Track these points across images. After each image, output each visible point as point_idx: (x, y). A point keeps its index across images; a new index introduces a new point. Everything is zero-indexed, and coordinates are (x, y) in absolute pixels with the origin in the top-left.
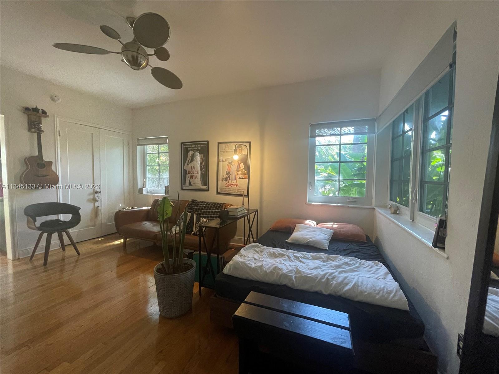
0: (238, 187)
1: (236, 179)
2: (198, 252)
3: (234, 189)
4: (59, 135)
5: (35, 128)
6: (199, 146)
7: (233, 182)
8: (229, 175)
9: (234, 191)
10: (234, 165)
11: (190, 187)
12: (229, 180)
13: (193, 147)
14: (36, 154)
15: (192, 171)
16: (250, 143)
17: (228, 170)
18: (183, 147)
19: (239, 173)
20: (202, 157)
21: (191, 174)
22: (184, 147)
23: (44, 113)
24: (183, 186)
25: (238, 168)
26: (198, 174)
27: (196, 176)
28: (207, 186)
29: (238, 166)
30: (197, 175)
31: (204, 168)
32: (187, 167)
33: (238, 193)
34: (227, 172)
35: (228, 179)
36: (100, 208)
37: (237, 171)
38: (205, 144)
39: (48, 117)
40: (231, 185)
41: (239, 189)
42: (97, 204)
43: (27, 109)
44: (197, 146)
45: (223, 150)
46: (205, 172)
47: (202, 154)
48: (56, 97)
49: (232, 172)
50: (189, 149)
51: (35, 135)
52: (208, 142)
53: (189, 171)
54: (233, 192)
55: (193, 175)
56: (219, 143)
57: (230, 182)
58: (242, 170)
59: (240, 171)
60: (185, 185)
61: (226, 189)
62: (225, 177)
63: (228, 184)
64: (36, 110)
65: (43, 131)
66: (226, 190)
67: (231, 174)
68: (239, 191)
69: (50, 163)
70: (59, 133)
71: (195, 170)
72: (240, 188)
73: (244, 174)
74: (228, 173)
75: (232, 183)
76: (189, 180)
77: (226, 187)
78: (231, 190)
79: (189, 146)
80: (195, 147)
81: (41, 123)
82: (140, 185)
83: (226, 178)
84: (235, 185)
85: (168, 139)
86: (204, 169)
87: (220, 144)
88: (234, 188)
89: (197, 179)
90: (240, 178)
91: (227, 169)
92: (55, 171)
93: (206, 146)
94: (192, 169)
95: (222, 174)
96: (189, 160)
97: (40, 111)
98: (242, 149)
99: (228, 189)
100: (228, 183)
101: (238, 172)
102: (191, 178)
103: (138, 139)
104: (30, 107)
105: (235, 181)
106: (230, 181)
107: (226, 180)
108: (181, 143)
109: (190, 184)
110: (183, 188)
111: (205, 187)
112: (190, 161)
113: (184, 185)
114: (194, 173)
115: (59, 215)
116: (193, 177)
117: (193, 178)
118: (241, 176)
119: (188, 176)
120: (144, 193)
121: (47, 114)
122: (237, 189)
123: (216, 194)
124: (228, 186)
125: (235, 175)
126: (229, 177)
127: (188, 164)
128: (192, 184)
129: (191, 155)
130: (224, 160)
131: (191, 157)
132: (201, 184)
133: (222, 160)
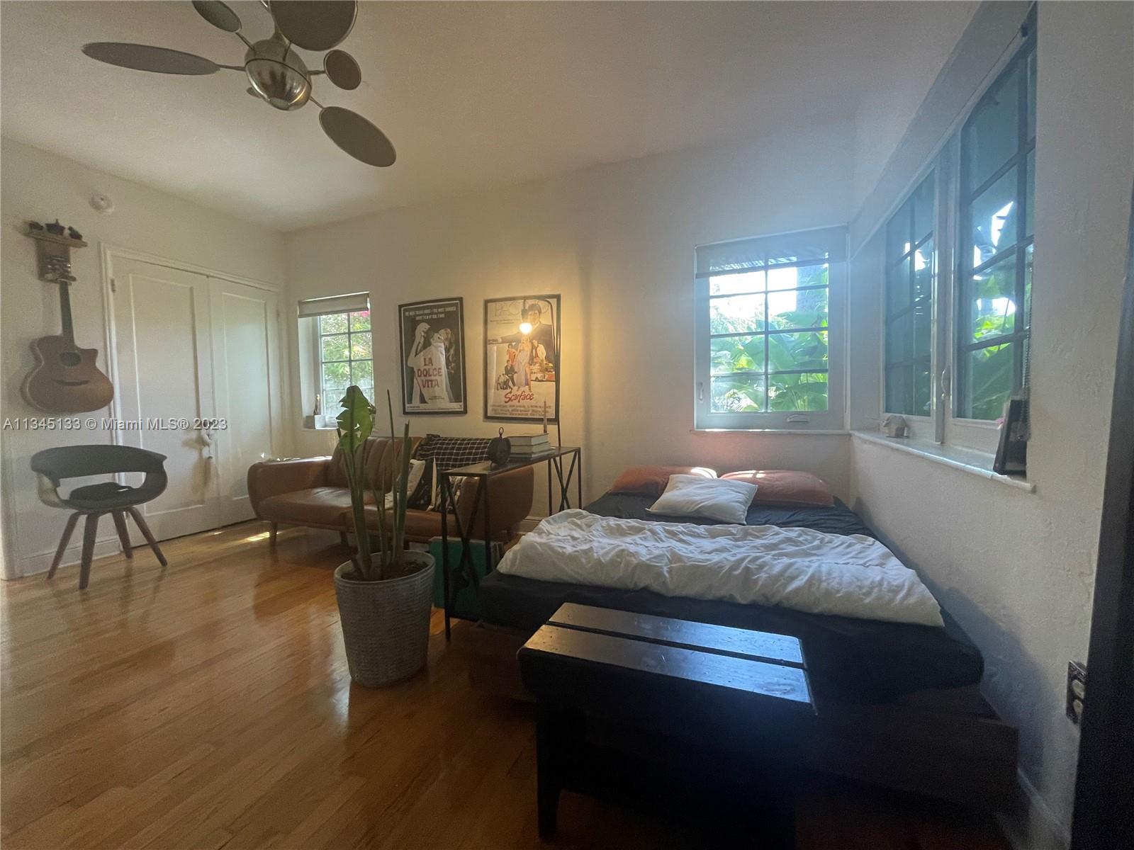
0: (533, 402)
1: (527, 384)
2: (441, 538)
3: (524, 407)
4: (113, 291)
5: (54, 270)
6: (439, 310)
7: (522, 389)
8: (513, 376)
9: (526, 411)
10: (523, 350)
11: (423, 407)
12: (512, 387)
13: (426, 314)
14: (58, 330)
15: (426, 370)
16: (558, 297)
17: (510, 363)
18: (404, 314)
19: (536, 368)
20: (449, 336)
21: (425, 376)
22: (407, 314)
23: (75, 236)
24: (407, 405)
25: (531, 358)
26: (441, 375)
27: (437, 380)
28: (462, 404)
29: (532, 352)
30: (437, 378)
31: (453, 362)
32: (416, 362)
33: (534, 415)
34: (506, 367)
35: (510, 384)
36: (213, 460)
37: (531, 365)
38: (455, 305)
39: (85, 245)
40: (516, 397)
41: (536, 407)
42: (206, 452)
43: (34, 226)
44: (435, 310)
45: (496, 318)
46: (457, 369)
47: (449, 330)
48: (102, 199)
49: (519, 368)
50: (418, 318)
51: (56, 289)
52: (461, 299)
53: (419, 370)
54: (522, 414)
55: (430, 378)
56: (487, 302)
58: (542, 360)
59: (536, 363)
60: (410, 401)
61: (506, 406)
62: (502, 379)
63: (510, 395)
64: (55, 228)
65: (74, 279)
66: (506, 409)
67: (516, 373)
68: (536, 411)
69: (93, 353)
70: (113, 285)
71: (434, 367)
72: (539, 405)
73: (547, 370)
74: (510, 371)
75: (519, 393)
76: (421, 392)
77: (506, 402)
78: (518, 408)
79: (417, 313)
80: (432, 313)
81: (68, 260)
82: (307, 409)
83: (506, 383)
84: (525, 397)
85: (368, 299)
86: (453, 365)
87: (489, 304)
88: (525, 404)
89: (438, 386)
90: (537, 380)
91: (508, 361)
92: (104, 371)
93: (457, 309)
94: (425, 365)
95: (496, 373)
96: (419, 343)
97: (67, 232)
98: (540, 312)
99: (510, 406)
101: (532, 367)
102: (424, 387)
103: (301, 303)
104: (43, 223)
105: (527, 387)
106: (516, 388)
107: (505, 385)
108: (400, 307)
109: (423, 400)
110: (407, 411)
111: (457, 406)
112: (421, 345)
113: (408, 403)
114: (431, 373)
115: (117, 474)
116: (430, 383)
117: (428, 386)
118: (539, 376)
119: (417, 382)
120: (318, 426)
121: (84, 239)
122: (532, 406)
123: (484, 421)
124: (510, 399)
125: (526, 374)
126: (512, 379)
127: (416, 355)
128: (427, 400)
129: (423, 334)
130: (500, 340)
131: (423, 338)
132: (447, 399)
133: (496, 340)
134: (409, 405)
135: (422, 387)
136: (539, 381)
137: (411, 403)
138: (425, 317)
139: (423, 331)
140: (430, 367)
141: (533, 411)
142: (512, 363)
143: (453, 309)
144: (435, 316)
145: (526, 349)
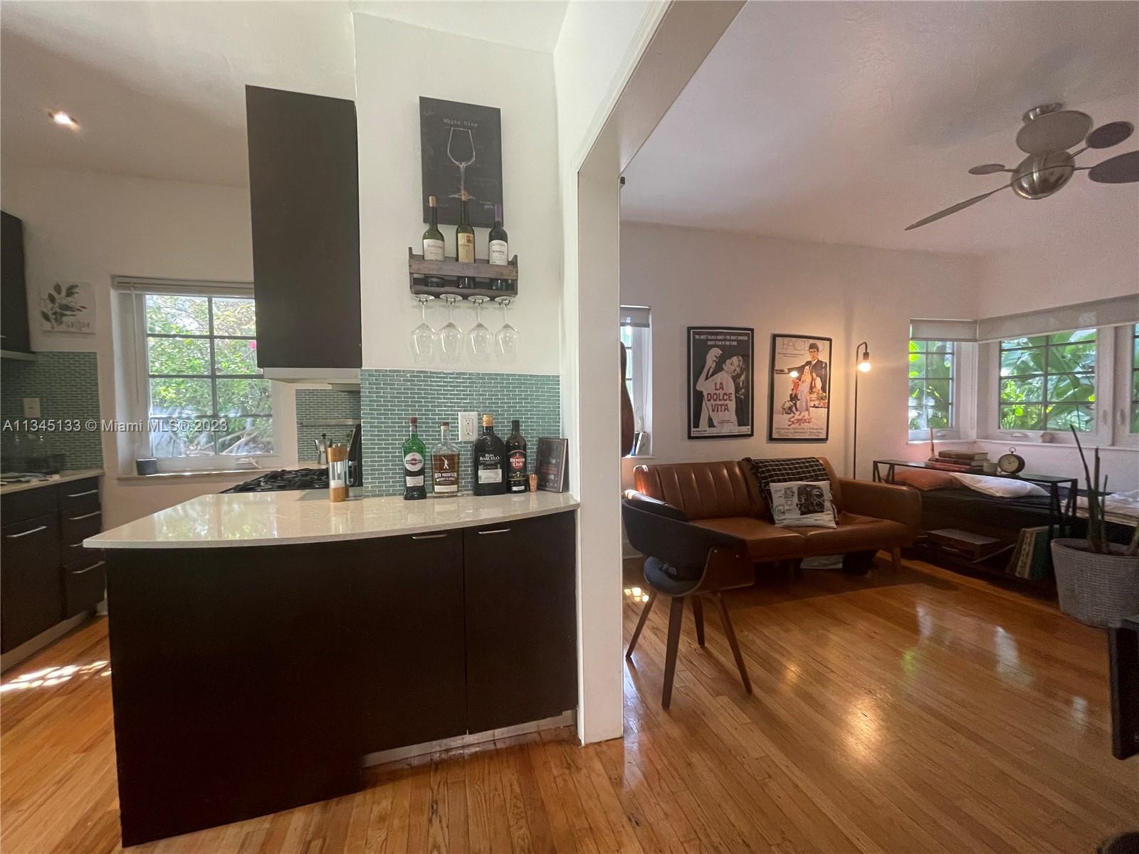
0: (810, 425)
1: (807, 410)
3: (804, 429)
6: (732, 338)
7: (803, 414)
8: (796, 402)
9: (804, 433)
10: (805, 381)
12: (795, 412)
13: (719, 340)
15: (716, 394)
16: (830, 340)
17: (795, 391)
18: (694, 337)
19: (814, 396)
20: (741, 363)
21: (715, 400)
22: (697, 337)
24: (693, 429)
25: (811, 388)
26: (731, 400)
27: (727, 405)
28: (749, 427)
29: (812, 383)
30: (728, 402)
31: (742, 388)
32: (704, 386)
33: (811, 436)
34: (791, 395)
35: (794, 409)
37: (810, 393)
38: (748, 335)
40: (799, 420)
41: (813, 429)
44: (728, 337)
45: (784, 351)
46: (746, 395)
47: (740, 358)
49: (801, 395)
50: (709, 343)
52: (752, 330)
53: (708, 394)
54: (802, 436)
55: (717, 402)
56: (775, 337)
57: (797, 417)
58: (819, 391)
59: (814, 392)
60: (696, 426)
61: (789, 429)
62: (788, 404)
63: (792, 420)
66: (789, 431)
67: (799, 400)
68: (813, 433)
71: (724, 392)
72: (815, 427)
73: (821, 399)
74: (794, 398)
76: (709, 416)
77: (789, 425)
78: (799, 431)
79: (709, 337)
80: (725, 340)
83: (790, 408)
84: (805, 421)
85: (648, 314)
86: (743, 390)
87: (776, 339)
88: (804, 427)
89: (728, 411)
90: (814, 406)
91: (793, 389)
93: (749, 337)
94: (716, 389)
95: (782, 398)
96: (710, 368)
98: (818, 350)
99: (793, 429)
100: (793, 417)
101: (812, 396)
102: (713, 411)
105: (807, 412)
106: (798, 413)
107: (789, 411)
108: (689, 329)
109: (711, 424)
110: (692, 435)
112: (711, 370)
113: (694, 427)
114: (721, 398)
116: (720, 407)
117: (718, 411)
118: (816, 403)
119: (706, 407)
122: (810, 429)
123: (767, 443)
124: (793, 423)
125: (807, 401)
126: (795, 404)
127: (707, 378)
128: (715, 423)
129: (715, 359)
130: (786, 371)
131: (715, 364)
132: (736, 423)
133: (783, 371)
134: (695, 429)
135: (711, 410)
136: (817, 407)
137: (698, 427)
138: (717, 343)
139: (715, 356)
140: (720, 391)
141: (810, 432)
142: (797, 390)
143: (746, 338)
144: (728, 343)
145: (807, 380)
